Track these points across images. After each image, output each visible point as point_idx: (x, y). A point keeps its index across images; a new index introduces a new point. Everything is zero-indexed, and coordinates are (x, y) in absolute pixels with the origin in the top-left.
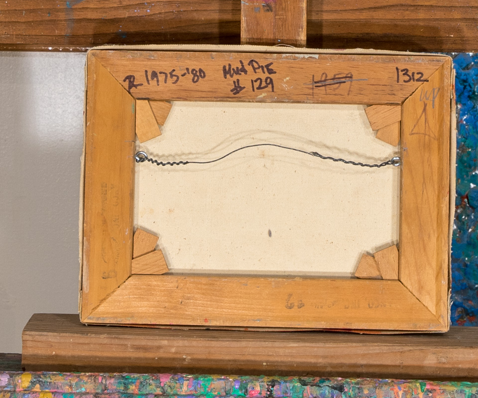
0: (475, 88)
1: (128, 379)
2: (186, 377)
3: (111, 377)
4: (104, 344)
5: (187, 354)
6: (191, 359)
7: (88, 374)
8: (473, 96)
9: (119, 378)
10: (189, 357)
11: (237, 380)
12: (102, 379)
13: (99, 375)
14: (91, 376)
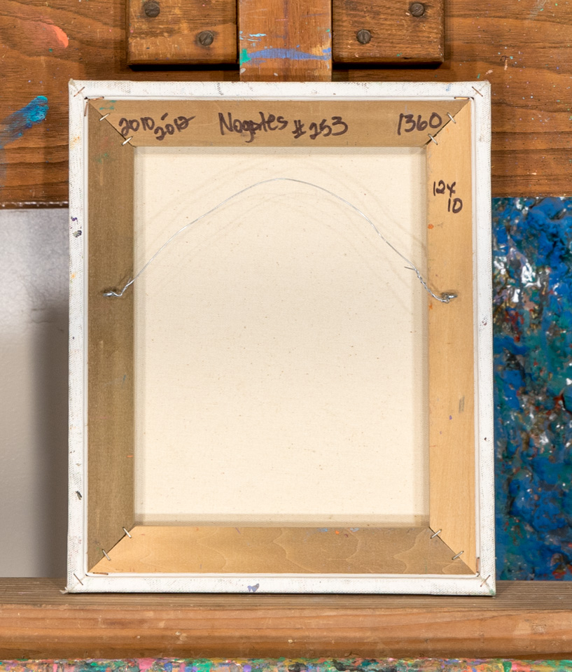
0: (568, 245)
1: (94, 667)
2: (175, 662)
3: (70, 664)
4: (65, 619)
5: (182, 629)
6: (187, 637)
7: (37, 661)
8: (566, 256)
9: (82, 666)
10: (184, 635)
11: (247, 664)
12: (58, 667)
13: (53, 663)
14: (42, 664)
